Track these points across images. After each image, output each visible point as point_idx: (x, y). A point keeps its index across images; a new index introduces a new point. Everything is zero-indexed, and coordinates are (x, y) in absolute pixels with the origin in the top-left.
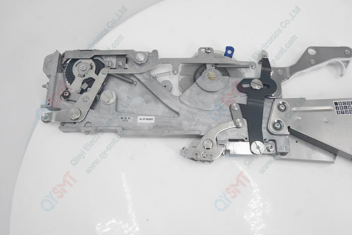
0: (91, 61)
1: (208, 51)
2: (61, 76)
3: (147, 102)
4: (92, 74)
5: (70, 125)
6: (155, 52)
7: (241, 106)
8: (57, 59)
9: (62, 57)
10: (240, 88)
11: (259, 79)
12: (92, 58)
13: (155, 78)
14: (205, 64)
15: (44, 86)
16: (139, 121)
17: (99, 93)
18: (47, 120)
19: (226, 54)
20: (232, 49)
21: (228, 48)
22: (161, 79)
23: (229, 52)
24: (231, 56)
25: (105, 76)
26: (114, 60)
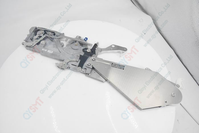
0: (44, 32)
1: (80, 37)
2: (33, 33)
3: (54, 47)
4: (42, 35)
5: (28, 47)
6: (63, 34)
7: (81, 55)
8: (34, 28)
9: (36, 28)
10: (83, 50)
11: (91, 49)
12: (44, 31)
13: (60, 41)
14: (76, 41)
15: (27, 35)
16: (48, 51)
17: (41, 41)
18: (23, 44)
19: (84, 40)
20: (87, 38)
21: (86, 38)
22: (61, 42)
23: (86, 39)
24: (86, 40)
25: (45, 36)
26: (50, 33)
